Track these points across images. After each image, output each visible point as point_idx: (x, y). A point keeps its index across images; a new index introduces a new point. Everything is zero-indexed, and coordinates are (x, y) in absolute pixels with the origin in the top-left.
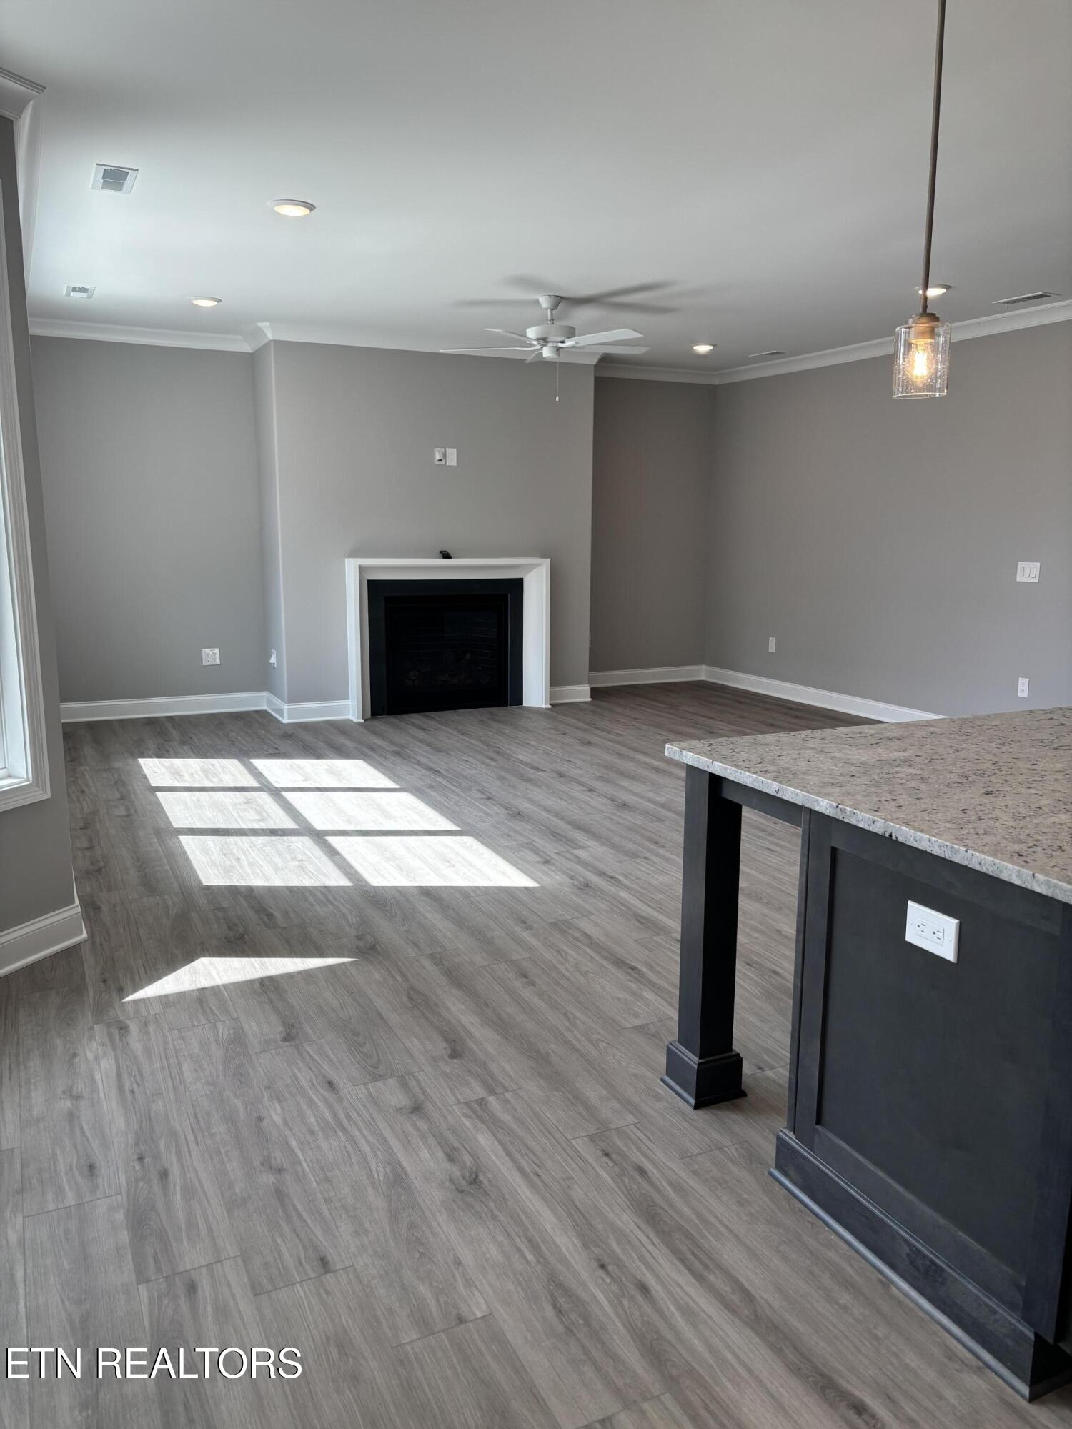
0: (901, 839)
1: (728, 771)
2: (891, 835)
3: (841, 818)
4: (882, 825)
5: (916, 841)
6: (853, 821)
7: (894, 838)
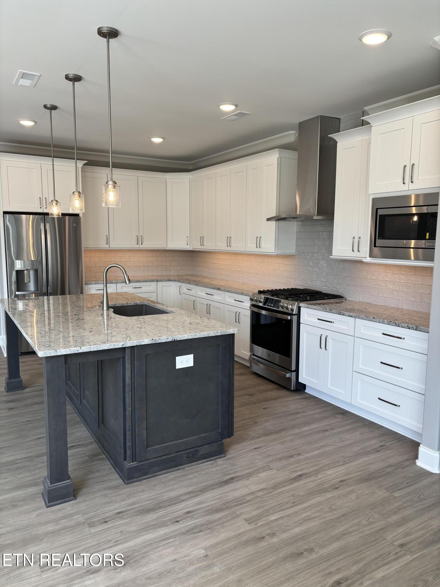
0: (178, 339)
1: (92, 348)
2: (174, 340)
3: (154, 343)
4: (171, 338)
5: (183, 338)
6: (160, 341)
7: (176, 340)
